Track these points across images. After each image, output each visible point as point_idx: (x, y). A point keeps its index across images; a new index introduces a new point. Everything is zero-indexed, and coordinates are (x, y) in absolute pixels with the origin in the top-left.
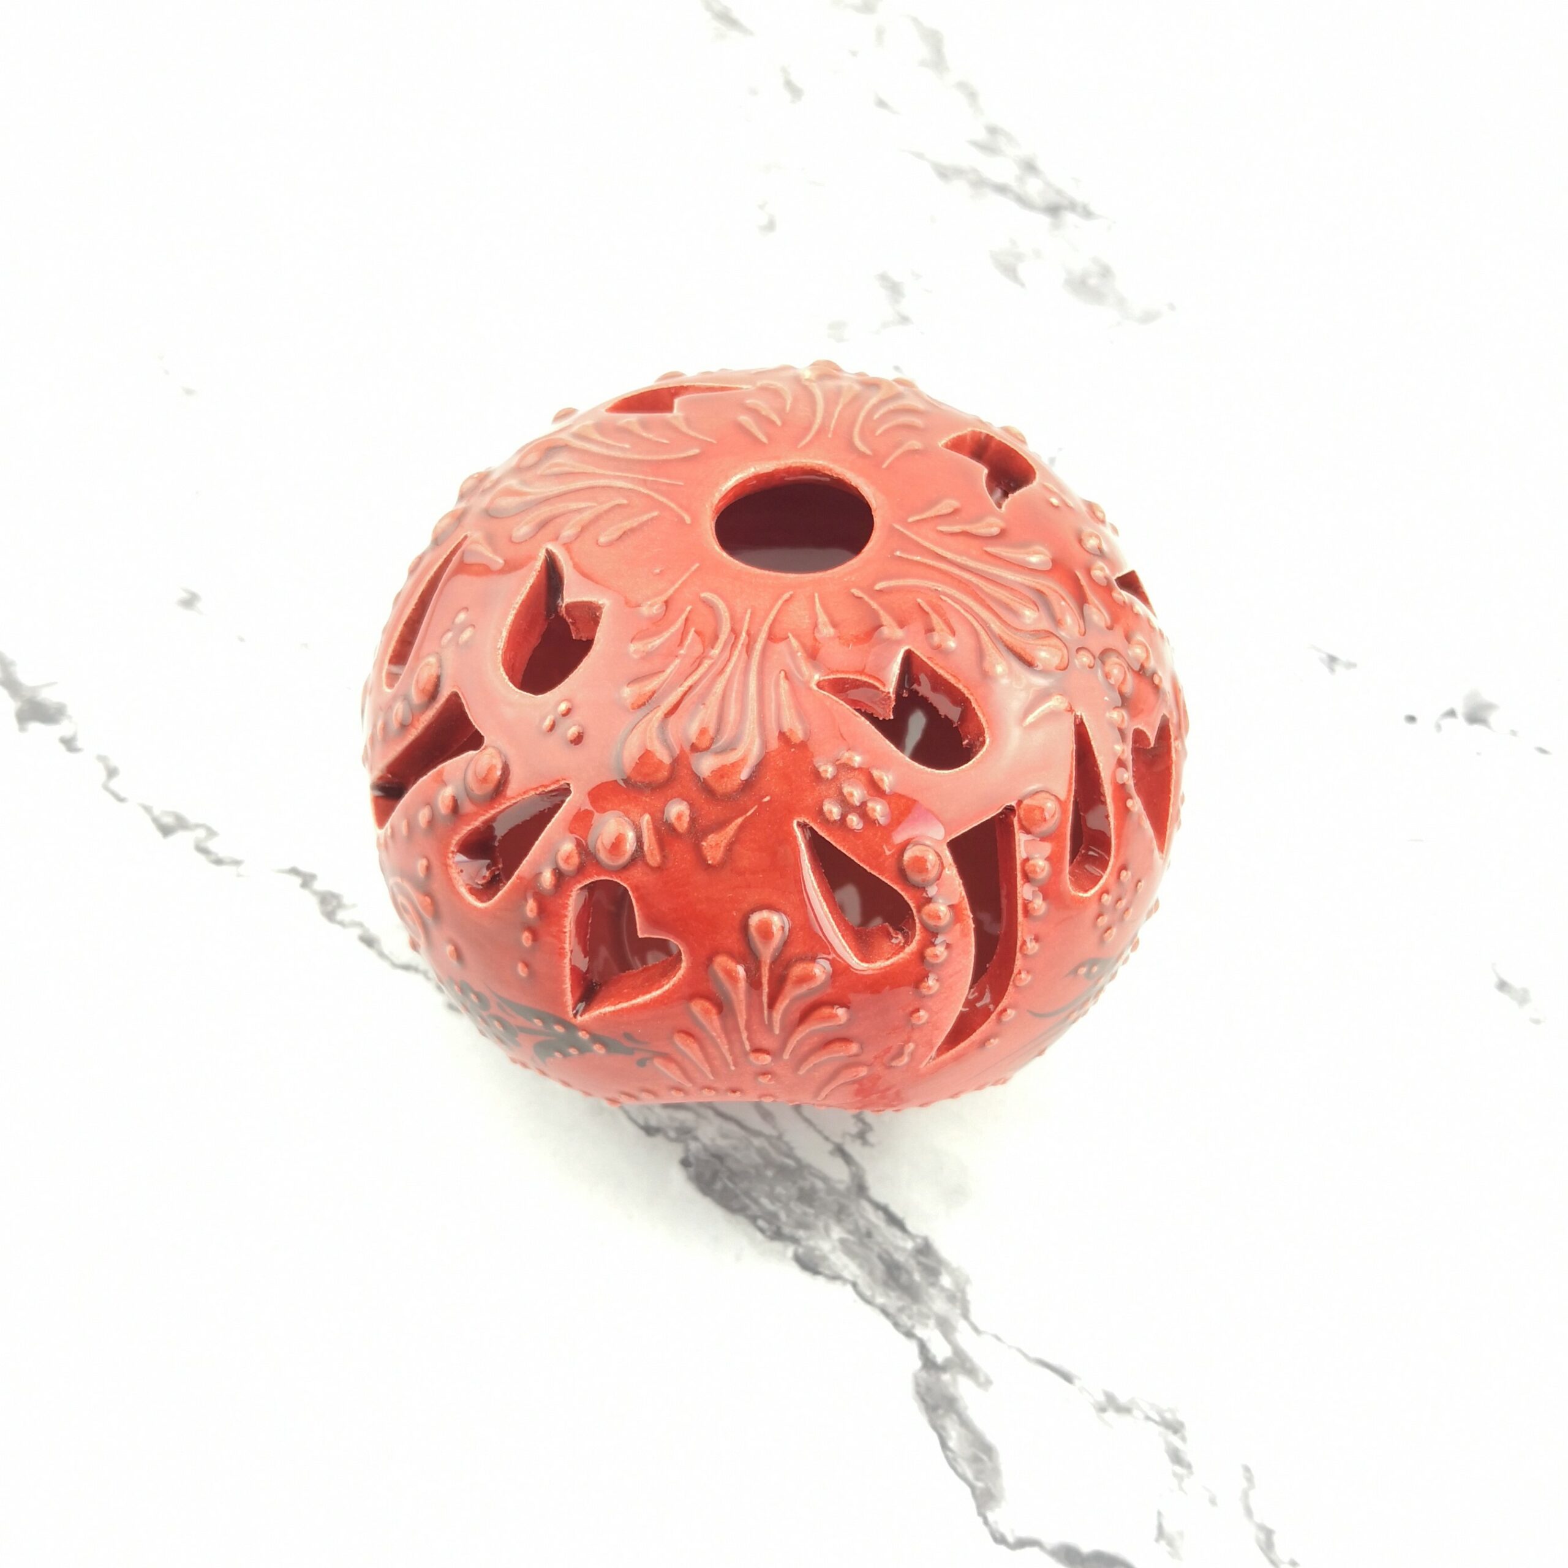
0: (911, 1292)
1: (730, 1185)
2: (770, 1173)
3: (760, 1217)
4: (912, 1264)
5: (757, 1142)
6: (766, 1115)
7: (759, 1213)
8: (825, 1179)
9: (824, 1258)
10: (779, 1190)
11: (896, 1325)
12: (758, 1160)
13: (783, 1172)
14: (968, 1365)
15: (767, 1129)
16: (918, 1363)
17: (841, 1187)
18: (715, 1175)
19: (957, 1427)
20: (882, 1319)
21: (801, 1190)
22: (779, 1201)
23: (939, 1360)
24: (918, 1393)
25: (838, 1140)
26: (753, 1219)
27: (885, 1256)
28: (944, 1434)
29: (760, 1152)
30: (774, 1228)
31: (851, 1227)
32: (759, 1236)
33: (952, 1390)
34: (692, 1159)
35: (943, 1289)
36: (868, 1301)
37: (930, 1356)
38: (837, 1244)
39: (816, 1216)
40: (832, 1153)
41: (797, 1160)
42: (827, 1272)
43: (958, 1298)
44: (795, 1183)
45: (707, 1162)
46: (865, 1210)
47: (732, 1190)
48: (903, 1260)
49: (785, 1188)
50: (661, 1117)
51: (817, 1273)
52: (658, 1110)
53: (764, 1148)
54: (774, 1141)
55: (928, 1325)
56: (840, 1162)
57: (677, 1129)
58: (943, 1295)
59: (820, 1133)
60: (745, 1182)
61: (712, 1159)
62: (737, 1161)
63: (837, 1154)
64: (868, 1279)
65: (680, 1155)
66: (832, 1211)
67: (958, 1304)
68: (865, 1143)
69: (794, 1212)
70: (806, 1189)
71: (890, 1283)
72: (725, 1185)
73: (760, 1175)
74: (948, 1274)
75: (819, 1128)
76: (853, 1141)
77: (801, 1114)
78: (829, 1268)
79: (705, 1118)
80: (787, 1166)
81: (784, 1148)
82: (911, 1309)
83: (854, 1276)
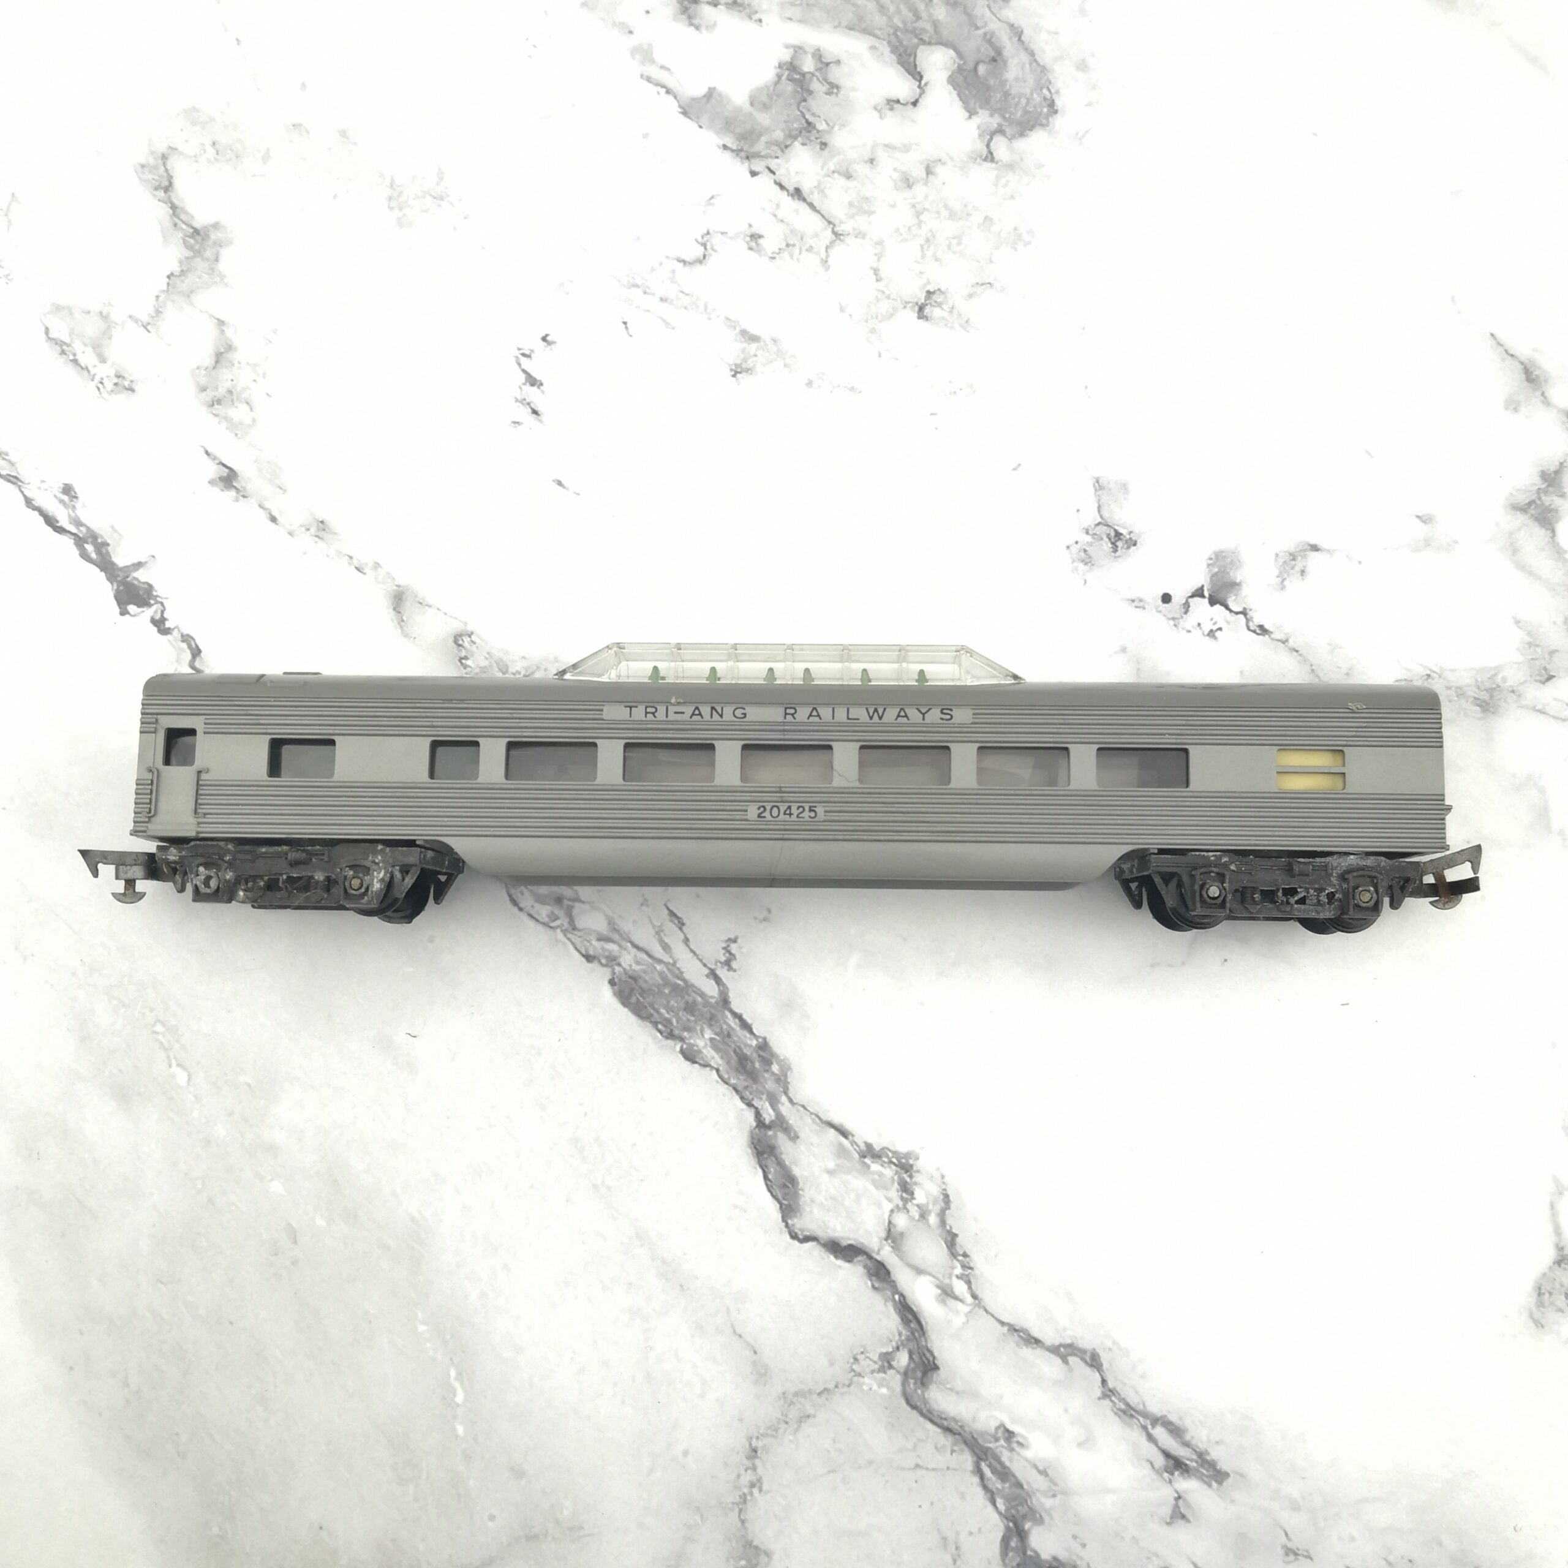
0: (753, 1076)
1: (641, 999)
2: (667, 991)
3: (660, 1023)
4: (755, 1055)
5: (658, 968)
6: (666, 947)
7: (659, 1020)
8: (702, 995)
9: (700, 1052)
10: (672, 1003)
11: (742, 1098)
12: (660, 981)
13: (675, 989)
14: (784, 1125)
15: (666, 958)
16: (754, 1124)
17: (713, 1001)
18: (632, 991)
19: (775, 1165)
20: (734, 1093)
21: (687, 1003)
22: (673, 1012)
23: (767, 1122)
24: (753, 1143)
25: (713, 967)
26: (655, 1024)
27: (738, 1050)
28: (766, 1170)
29: (661, 974)
30: (669, 1030)
31: (718, 1030)
32: (659, 1035)
33: (773, 1141)
34: (616, 980)
35: (773, 1074)
36: (727, 1083)
37: (762, 1119)
38: (708, 1042)
39: (696, 1022)
40: (707, 976)
41: (685, 981)
42: (701, 1062)
43: (783, 1081)
44: (683, 998)
45: (626, 982)
46: (727, 1018)
47: (643, 1003)
48: (749, 1053)
49: (676, 1002)
50: (595, 947)
51: (694, 1062)
52: (594, 942)
53: (664, 972)
54: (670, 967)
55: (761, 1099)
56: (713, 982)
57: (607, 957)
58: (773, 1078)
59: (701, 961)
60: (651, 997)
61: (630, 980)
62: (646, 981)
63: (712, 977)
64: (726, 1067)
65: (608, 976)
66: (706, 1019)
67: (782, 1084)
68: (730, 969)
69: (681, 1019)
70: (690, 1002)
71: (740, 1069)
72: (638, 999)
73: (661, 993)
74: (777, 1063)
75: (700, 957)
76: (722, 967)
77: (688, 946)
78: (702, 1058)
79: (625, 949)
80: (679, 985)
81: (677, 972)
82: (752, 1088)
83: (717, 1064)
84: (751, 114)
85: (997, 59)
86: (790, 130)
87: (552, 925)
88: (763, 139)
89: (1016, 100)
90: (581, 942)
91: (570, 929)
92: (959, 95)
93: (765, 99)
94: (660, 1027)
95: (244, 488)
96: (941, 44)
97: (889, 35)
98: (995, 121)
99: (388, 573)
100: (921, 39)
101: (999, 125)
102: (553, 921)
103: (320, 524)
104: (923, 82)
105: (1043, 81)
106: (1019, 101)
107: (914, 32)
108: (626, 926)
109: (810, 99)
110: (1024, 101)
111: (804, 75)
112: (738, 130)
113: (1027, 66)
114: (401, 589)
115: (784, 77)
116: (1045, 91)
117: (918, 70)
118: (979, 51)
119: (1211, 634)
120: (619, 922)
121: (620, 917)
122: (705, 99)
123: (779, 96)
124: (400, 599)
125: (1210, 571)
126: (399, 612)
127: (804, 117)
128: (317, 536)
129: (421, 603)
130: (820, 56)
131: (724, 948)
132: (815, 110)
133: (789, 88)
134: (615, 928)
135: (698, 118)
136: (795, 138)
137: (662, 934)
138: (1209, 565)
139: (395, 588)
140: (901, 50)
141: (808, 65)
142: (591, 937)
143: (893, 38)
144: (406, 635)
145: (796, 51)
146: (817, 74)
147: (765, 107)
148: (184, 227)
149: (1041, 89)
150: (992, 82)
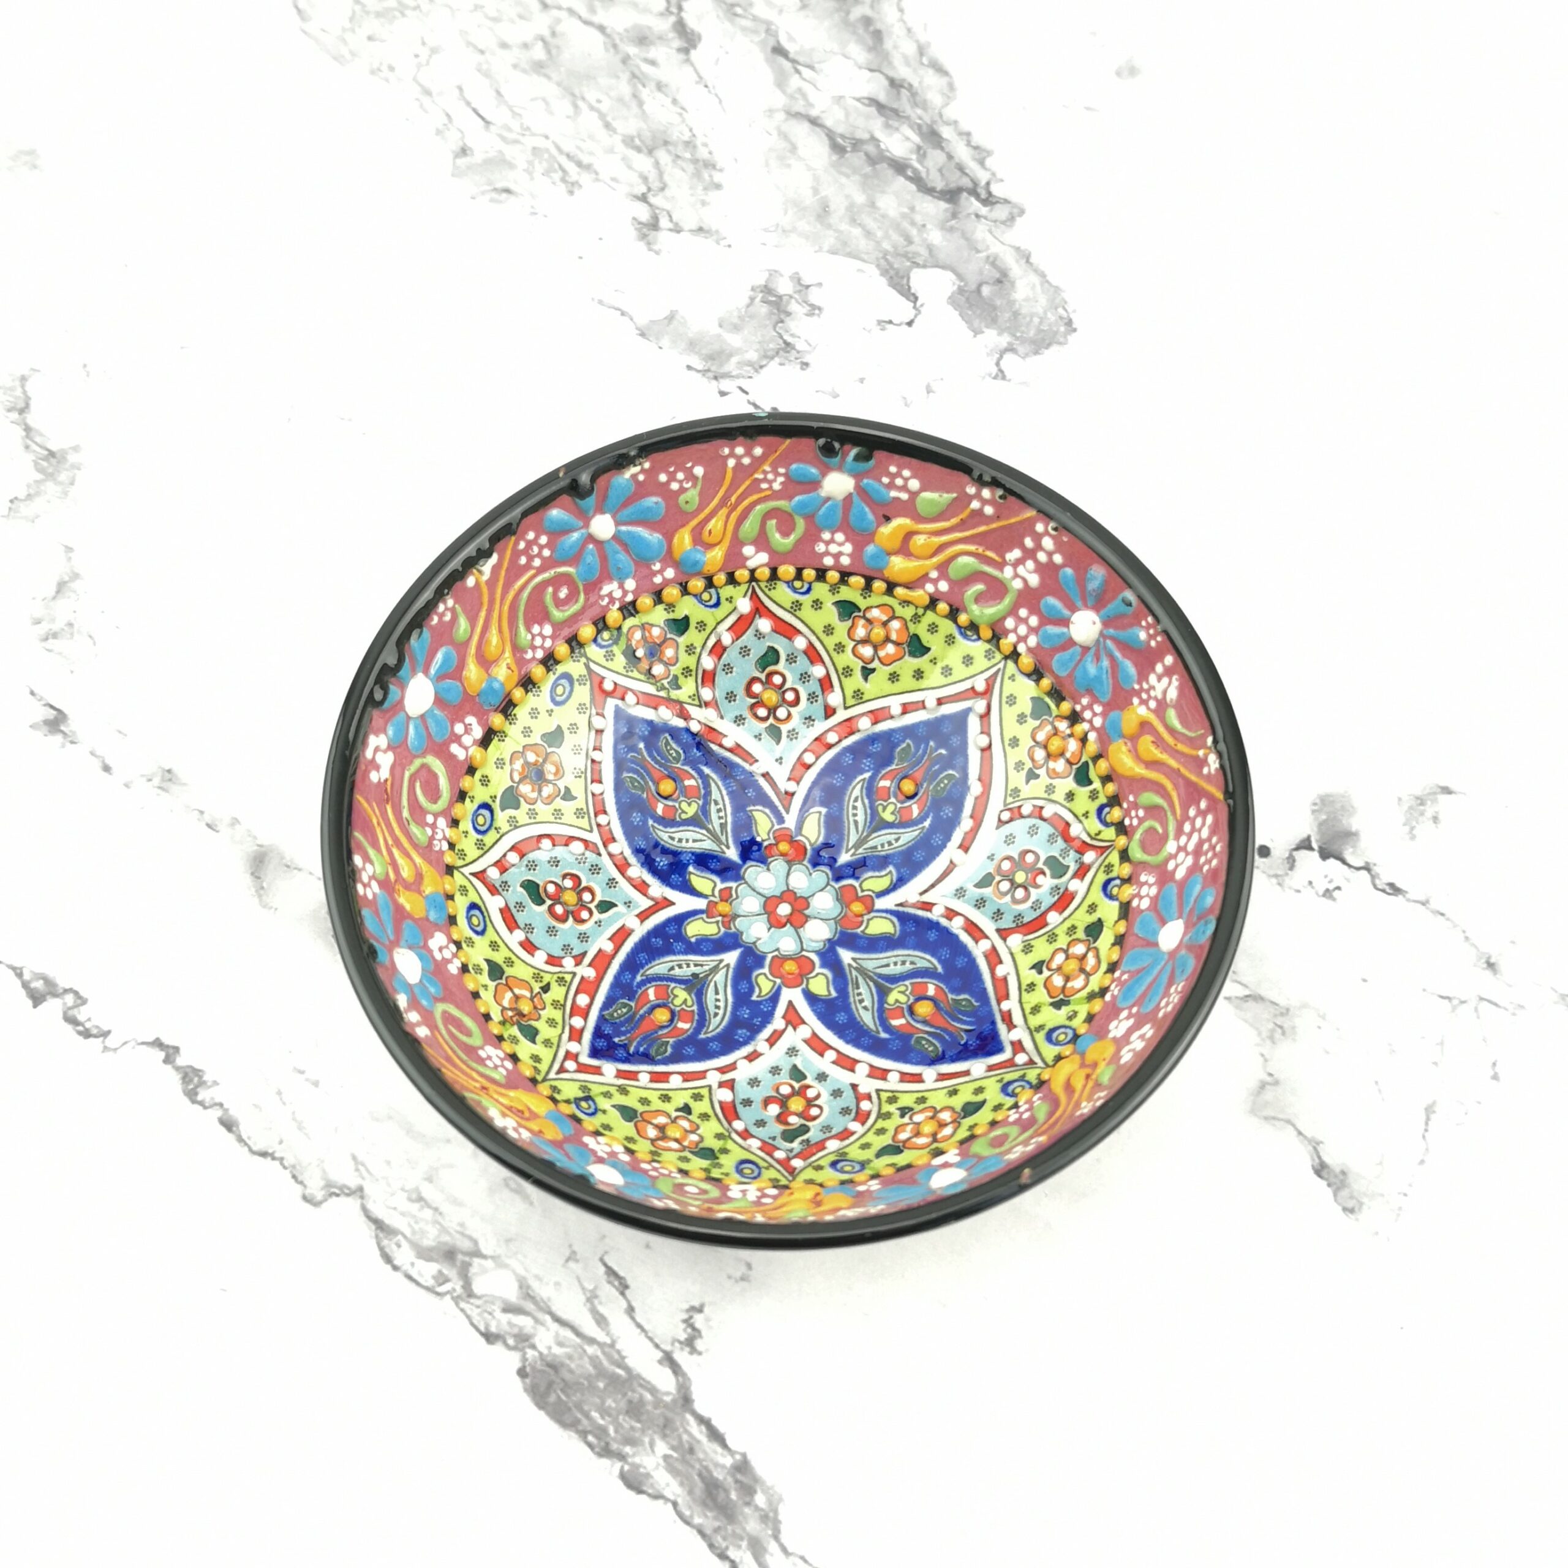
0: (727, 1512)
1: (563, 1397)
2: (601, 1385)
3: (590, 1432)
4: (730, 1480)
5: (591, 1350)
6: (601, 1320)
7: (589, 1428)
8: (653, 1390)
9: (648, 1475)
10: (610, 1402)
11: (711, 1546)
12: (591, 1370)
13: (613, 1380)
15: (601, 1337)
17: (668, 1399)
18: (550, 1385)
20: (699, 1540)
21: (630, 1402)
22: (610, 1415)
25: (668, 1348)
26: (583, 1434)
27: (705, 1473)
29: (594, 1360)
30: (603, 1444)
32: (588, 1450)
34: (528, 1369)
35: (757, 1508)
36: (687, 1522)
38: (661, 1462)
39: (643, 1431)
40: (660, 1362)
41: (627, 1369)
42: (650, 1491)
43: (771, 1519)
44: (625, 1395)
45: (543, 1372)
46: (688, 1424)
47: (565, 1403)
48: (721, 1477)
49: (615, 1401)
50: (501, 1321)
51: (640, 1492)
52: (498, 1314)
53: (597, 1357)
54: (607, 1350)
55: (739, 1547)
56: (668, 1371)
57: (515, 1336)
58: (757, 1514)
59: (651, 1339)
60: (578, 1395)
61: (547, 1369)
62: (571, 1371)
63: (666, 1363)
64: (688, 1498)
65: (518, 1364)
66: (658, 1426)
67: (770, 1524)
68: (694, 1350)
69: (623, 1427)
70: (635, 1400)
71: (710, 1503)
72: (559, 1397)
73: (592, 1387)
74: (763, 1491)
75: (650, 1334)
76: (682, 1349)
77: (633, 1319)
78: (652, 1486)
79: (542, 1324)
80: (619, 1376)
81: (616, 1356)
82: (726, 1529)
83: (674, 1494)
84: (719, 336)
85: (1002, 279)
86: (765, 351)
87: (440, 1289)
88: (734, 360)
89: (1028, 319)
90: (480, 1314)
91: (464, 1295)
92: (961, 315)
93: (736, 320)
94: (590, 1438)
95: (74, 733)
96: (937, 266)
97: (877, 259)
98: (1004, 340)
99: (249, 831)
100: (914, 263)
101: (1009, 343)
102: (440, 1285)
103: (168, 776)
104: (919, 304)
105: (1057, 301)
106: (1031, 320)
107: (905, 256)
108: (543, 1291)
109: (787, 320)
110: (1036, 320)
111: (780, 297)
112: (704, 351)
113: (1038, 288)
114: (263, 849)
115: (758, 300)
116: (1061, 311)
117: (913, 291)
118: (981, 273)
119: (1328, 894)
120: (535, 1285)
121: (538, 1278)
122: (666, 321)
123: (752, 317)
124: (261, 861)
125: (1316, 819)
126: (259, 878)
127: (781, 337)
128: (159, 788)
129: (288, 866)
130: (799, 280)
131: (685, 1321)
132: (794, 330)
133: (764, 309)
134: (528, 1295)
135: (657, 339)
136: (772, 358)
137: (596, 1302)
138: (1314, 812)
139: (256, 848)
140: (892, 272)
141: (784, 287)
142: (494, 1307)
143: (882, 262)
144: (265, 906)
145: (771, 275)
146: (796, 296)
147: (736, 328)
148: (38, 449)
149: (1056, 308)
150: (998, 302)
